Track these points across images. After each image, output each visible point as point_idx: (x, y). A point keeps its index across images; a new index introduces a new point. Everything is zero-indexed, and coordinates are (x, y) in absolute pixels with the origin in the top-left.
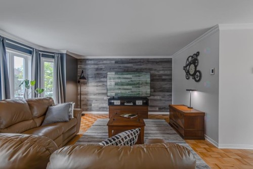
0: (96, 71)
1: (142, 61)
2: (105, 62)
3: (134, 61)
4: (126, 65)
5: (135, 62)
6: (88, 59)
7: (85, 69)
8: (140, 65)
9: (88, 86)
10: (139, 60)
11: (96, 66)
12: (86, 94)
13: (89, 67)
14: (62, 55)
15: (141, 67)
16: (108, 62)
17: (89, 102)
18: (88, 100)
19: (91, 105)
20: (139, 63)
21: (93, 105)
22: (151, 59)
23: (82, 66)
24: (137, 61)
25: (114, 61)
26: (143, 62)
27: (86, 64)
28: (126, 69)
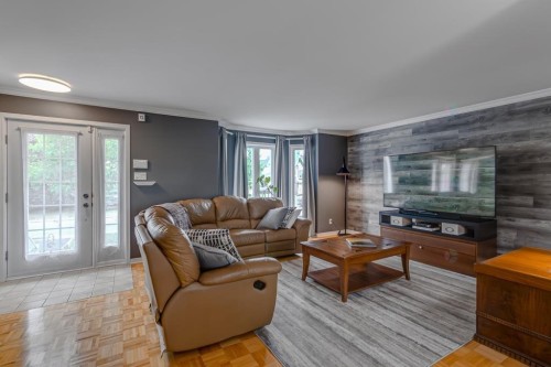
0: (376, 154)
1: (487, 115)
2: (391, 135)
3: (462, 121)
4: (439, 134)
5: (467, 124)
6: (362, 135)
7: (357, 153)
8: (484, 128)
9: (363, 185)
10: (478, 116)
11: (376, 146)
12: (359, 200)
13: (363, 148)
14: (313, 137)
15: (485, 132)
16: (398, 134)
17: (364, 216)
18: (362, 212)
19: (367, 222)
20: (478, 125)
21: (370, 222)
22: (524, 104)
23: (354, 148)
24: (470, 119)
25: (411, 131)
26: (490, 120)
27: (360, 145)
28: (439, 143)
